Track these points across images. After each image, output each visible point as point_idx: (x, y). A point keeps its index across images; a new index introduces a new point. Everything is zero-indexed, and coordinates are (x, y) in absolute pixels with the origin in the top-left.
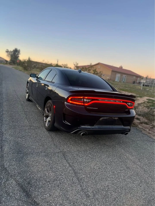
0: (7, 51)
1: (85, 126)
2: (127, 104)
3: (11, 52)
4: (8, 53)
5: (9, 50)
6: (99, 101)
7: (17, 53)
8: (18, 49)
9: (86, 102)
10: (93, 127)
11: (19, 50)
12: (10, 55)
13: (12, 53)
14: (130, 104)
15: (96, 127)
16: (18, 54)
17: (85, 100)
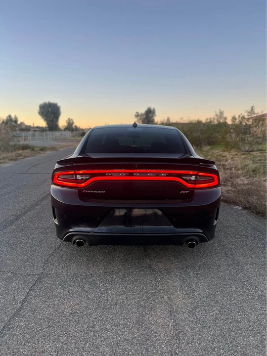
0: (137, 114)
1: (79, 227)
2: (183, 179)
3: (142, 115)
4: (139, 117)
5: (140, 113)
6: (106, 176)
7: (150, 115)
8: (152, 109)
9: (82, 181)
10: (96, 229)
11: (154, 110)
12: (141, 121)
13: (144, 116)
14: (193, 178)
15: (102, 229)
16: (152, 116)
17: (79, 177)
